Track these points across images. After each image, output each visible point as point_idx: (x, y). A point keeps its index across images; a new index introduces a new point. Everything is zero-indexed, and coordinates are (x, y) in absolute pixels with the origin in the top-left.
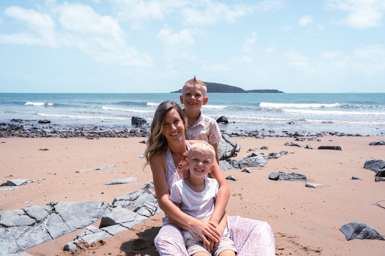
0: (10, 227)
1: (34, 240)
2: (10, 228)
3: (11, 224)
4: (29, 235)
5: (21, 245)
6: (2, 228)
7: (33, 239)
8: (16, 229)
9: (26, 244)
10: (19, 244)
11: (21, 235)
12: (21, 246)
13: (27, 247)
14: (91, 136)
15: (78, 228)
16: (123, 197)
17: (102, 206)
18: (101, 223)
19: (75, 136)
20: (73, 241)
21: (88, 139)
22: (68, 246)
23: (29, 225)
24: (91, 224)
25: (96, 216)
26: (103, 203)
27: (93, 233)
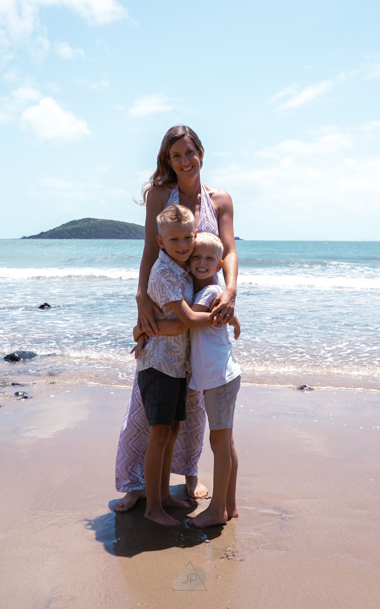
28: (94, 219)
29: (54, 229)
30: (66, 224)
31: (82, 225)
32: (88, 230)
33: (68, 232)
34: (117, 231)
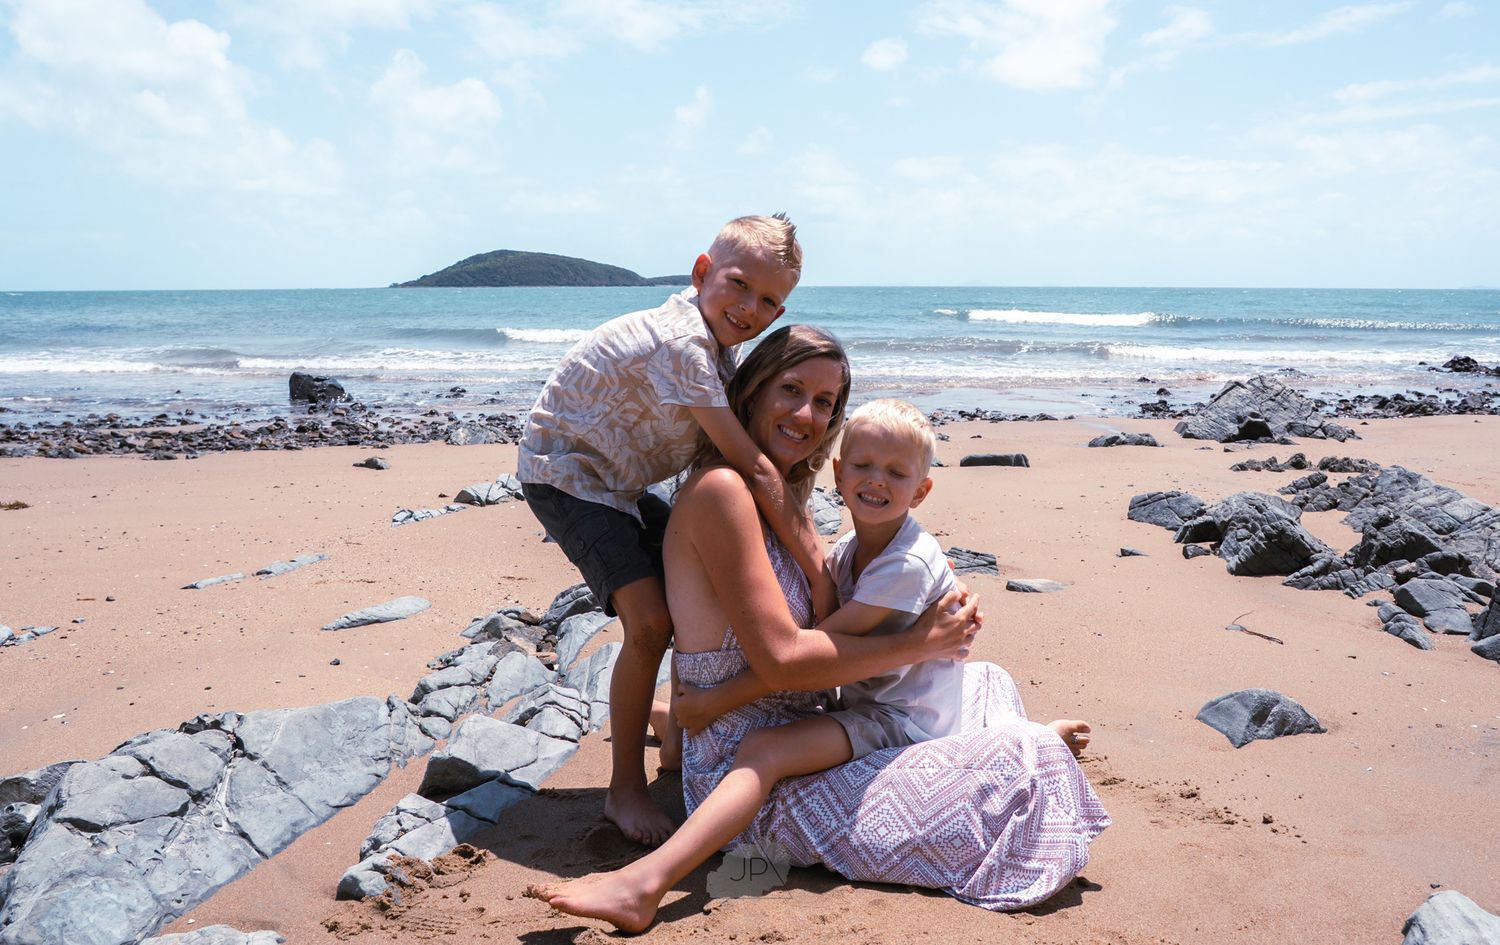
0: (106, 827)
1: (203, 871)
2: (107, 833)
3: (109, 816)
4: (183, 853)
5: (164, 895)
6: (78, 836)
7: (201, 866)
8: (128, 833)
9: (181, 888)
10: (159, 893)
11: (156, 855)
12: (168, 897)
13: (187, 898)
14: (158, 448)
15: (338, 807)
16: (448, 675)
17: (390, 716)
18: (424, 782)
19: (97, 450)
20: (361, 860)
21: (155, 459)
22: (355, 881)
23: (173, 815)
24: (374, 786)
25: (382, 755)
26: (389, 703)
27: (428, 824)
28: (512, 253)
29: (444, 270)
30: (464, 261)
31: (493, 261)
32: (505, 271)
33: (468, 274)
34: (555, 272)
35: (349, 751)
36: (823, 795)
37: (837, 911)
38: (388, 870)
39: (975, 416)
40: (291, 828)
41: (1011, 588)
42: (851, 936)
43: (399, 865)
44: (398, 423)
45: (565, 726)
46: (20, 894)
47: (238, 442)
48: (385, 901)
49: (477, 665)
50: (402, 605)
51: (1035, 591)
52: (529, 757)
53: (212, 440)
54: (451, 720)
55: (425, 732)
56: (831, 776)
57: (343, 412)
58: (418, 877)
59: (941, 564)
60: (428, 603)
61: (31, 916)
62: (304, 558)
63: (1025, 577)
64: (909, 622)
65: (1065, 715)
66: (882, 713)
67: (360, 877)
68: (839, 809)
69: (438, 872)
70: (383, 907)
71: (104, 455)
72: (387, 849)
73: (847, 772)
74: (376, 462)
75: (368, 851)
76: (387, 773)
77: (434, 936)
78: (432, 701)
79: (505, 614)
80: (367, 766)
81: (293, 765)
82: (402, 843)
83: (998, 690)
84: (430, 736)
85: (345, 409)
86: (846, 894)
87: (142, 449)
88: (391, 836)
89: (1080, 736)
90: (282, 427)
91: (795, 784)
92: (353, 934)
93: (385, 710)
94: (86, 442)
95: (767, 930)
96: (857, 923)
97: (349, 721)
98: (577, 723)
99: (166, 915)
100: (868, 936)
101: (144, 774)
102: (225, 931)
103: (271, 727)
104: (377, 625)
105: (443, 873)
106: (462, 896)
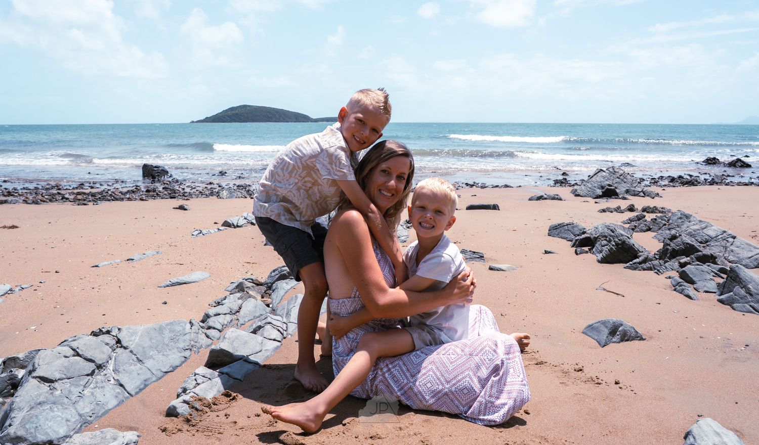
0: (56, 381)
1: (102, 402)
2: (57, 383)
3: (57, 375)
4: (92, 394)
5: (84, 414)
6: (43, 385)
7: (101, 399)
8: (67, 384)
9: (92, 410)
10: (82, 412)
11: (80, 395)
12: (86, 415)
13: (94, 416)
14: (79, 200)
15: (166, 372)
16: (219, 309)
17: (191, 329)
18: (208, 361)
19: (51, 201)
20: (178, 398)
21: (78, 205)
22: (175, 408)
23: (88, 375)
24: (183, 362)
25: (187, 348)
26: (190, 322)
27: (210, 381)
28: (249, 106)
29: (217, 114)
30: (226, 110)
31: (240, 110)
32: (246, 115)
33: (228, 116)
34: (270, 116)
35: (171, 345)
36: (400, 367)
37: (407, 425)
38: (191, 403)
39: (473, 185)
40: (144, 382)
41: (491, 269)
42: (414, 437)
43: (195, 400)
44: (194, 188)
45: (275, 334)
46: (16, 412)
47: (118, 197)
48: (189, 418)
49: (233, 304)
50: (196, 276)
51: (503, 270)
52: (258, 349)
53: (105, 196)
54: (220, 331)
55: (208, 337)
56: (405, 358)
57: (168, 183)
58: (205, 406)
59: (459, 258)
60: (209, 275)
61: (21, 422)
62: (149, 253)
63: (498, 263)
64: (443, 286)
65: (518, 330)
66: (430, 330)
67: (177, 406)
68: (408, 374)
69: (214, 404)
70: (188, 421)
71: (55, 203)
72: (190, 392)
73: (412, 356)
74: (184, 207)
75: (180, 394)
76: (190, 356)
77: (213, 435)
78: (211, 322)
79: (246, 280)
80: (180, 353)
81: (144, 352)
82: (196, 390)
83: (486, 319)
84: (211, 339)
85: (169, 181)
86: (411, 416)
87: (72, 200)
88: (192, 387)
89: (525, 341)
90: (139, 190)
91: (387, 362)
92: (174, 433)
93: (188, 326)
94: (46, 197)
95: (373, 433)
96: (417, 431)
97: (171, 331)
98: (281, 333)
99: (84, 423)
100: (422, 437)
101: (74, 356)
102: (113, 431)
103: (134, 333)
104: (185, 285)
105: (217, 405)
106: (226, 415)
